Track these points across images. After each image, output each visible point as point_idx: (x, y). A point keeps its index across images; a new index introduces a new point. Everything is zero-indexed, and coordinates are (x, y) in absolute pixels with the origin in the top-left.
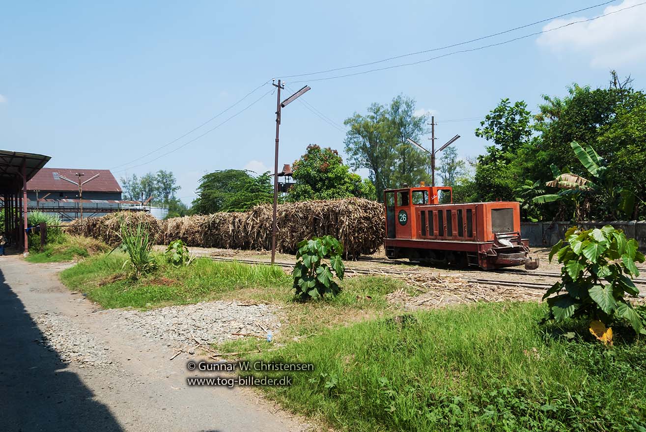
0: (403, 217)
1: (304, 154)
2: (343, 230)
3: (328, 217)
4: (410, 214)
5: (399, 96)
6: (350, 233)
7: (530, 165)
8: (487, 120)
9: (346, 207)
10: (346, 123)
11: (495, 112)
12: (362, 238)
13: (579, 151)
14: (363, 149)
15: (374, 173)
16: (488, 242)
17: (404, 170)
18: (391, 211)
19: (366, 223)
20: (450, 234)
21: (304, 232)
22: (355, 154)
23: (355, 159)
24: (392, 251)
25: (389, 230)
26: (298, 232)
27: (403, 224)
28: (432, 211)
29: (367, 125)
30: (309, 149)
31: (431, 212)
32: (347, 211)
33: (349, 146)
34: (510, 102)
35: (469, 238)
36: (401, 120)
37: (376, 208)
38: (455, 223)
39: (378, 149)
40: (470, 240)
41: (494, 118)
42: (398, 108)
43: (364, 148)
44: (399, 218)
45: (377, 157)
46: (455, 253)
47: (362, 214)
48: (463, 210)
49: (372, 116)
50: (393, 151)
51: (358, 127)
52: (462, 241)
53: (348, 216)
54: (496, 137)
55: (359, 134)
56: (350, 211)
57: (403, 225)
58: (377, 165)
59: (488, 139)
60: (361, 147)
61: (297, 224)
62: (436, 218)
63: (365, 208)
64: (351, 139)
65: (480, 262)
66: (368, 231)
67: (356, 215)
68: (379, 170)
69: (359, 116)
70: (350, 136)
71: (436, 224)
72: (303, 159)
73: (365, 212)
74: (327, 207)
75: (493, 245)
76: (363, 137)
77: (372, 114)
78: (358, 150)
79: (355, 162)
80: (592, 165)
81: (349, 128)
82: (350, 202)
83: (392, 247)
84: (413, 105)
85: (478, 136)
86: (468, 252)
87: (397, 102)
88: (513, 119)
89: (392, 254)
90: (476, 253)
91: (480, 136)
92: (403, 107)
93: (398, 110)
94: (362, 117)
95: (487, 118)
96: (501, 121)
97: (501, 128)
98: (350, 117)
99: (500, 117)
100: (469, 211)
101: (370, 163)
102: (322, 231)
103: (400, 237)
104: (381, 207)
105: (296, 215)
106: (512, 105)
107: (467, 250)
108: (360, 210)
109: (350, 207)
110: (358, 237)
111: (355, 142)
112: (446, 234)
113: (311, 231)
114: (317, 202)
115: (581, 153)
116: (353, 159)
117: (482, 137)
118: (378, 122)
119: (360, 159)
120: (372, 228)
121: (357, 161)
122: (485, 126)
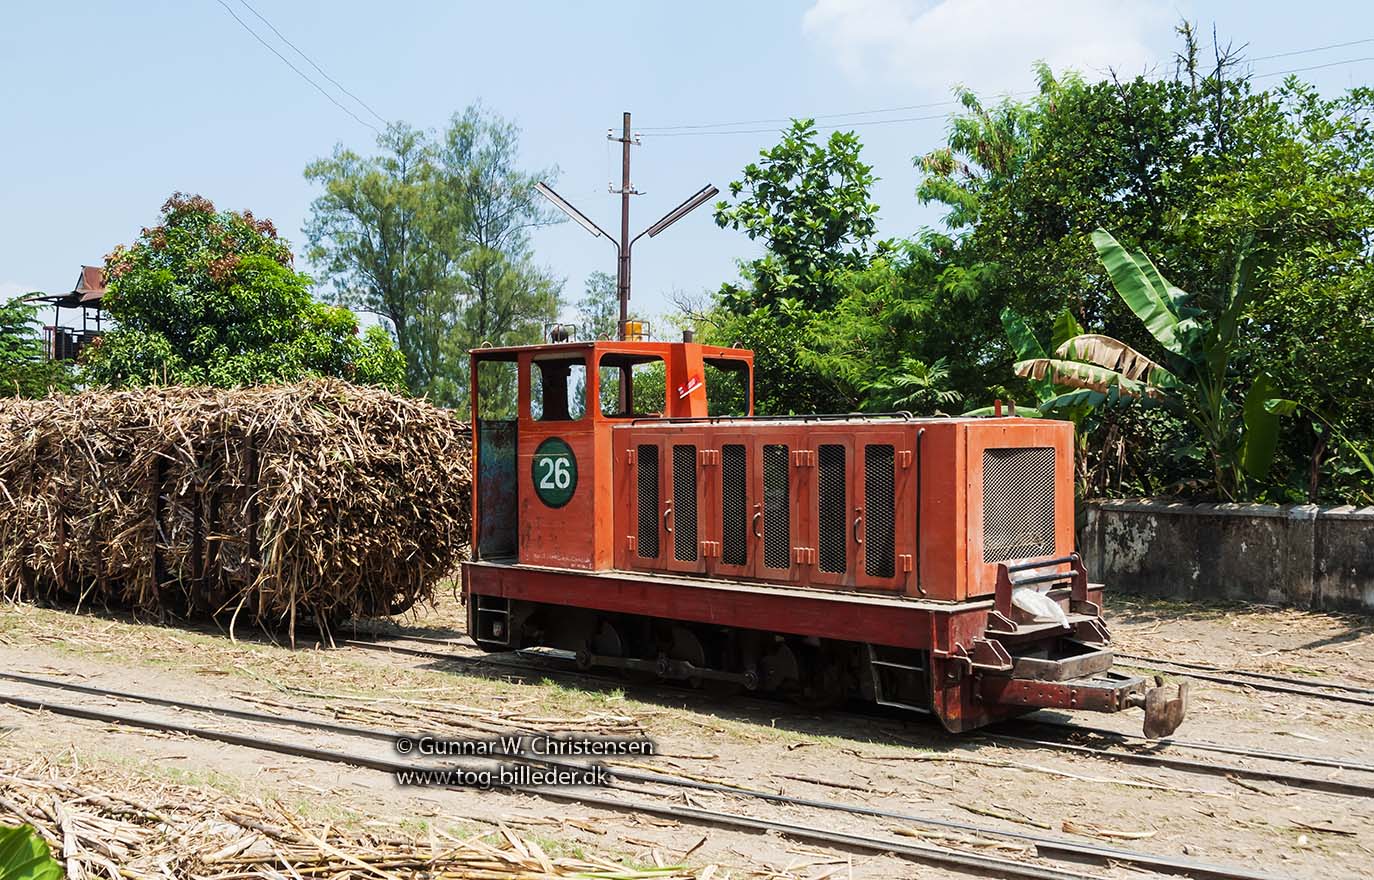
0: (557, 472)
1: (152, 226)
2: (278, 516)
3: (215, 455)
4: (590, 458)
5: (470, 109)
6: (311, 528)
7: (916, 308)
8: (749, 178)
9: (295, 418)
10: (309, 174)
11: (775, 156)
12: (360, 550)
13: (1119, 264)
14: (361, 256)
15: (394, 331)
16: (969, 600)
17: (482, 327)
18: (498, 440)
19: (382, 489)
20: (780, 555)
21: (112, 515)
22: (338, 267)
23: (336, 284)
24: (501, 618)
25: (487, 521)
26: (87, 512)
27: (556, 501)
28: (692, 449)
29: (376, 183)
30: (172, 210)
31: (686, 453)
32: (300, 437)
33: (319, 243)
34: (815, 132)
35: (876, 581)
36: (476, 180)
37: (424, 429)
38: (805, 509)
39: (408, 259)
40: (883, 591)
41: (769, 175)
42: (470, 144)
43: (364, 253)
44: (538, 473)
45: (402, 283)
46: (796, 642)
47: (367, 448)
48: (849, 453)
49: (389, 160)
50: (454, 270)
51: (347, 188)
52: (838, 588)
53: (303, 457)
54: (776, 231)
55: (352, 211)
56: (311, 437)
57: (557, 506)
58: (402, 304)
59: (752, 237)
60: (355, 250)
61: (88, 480)
62: (711, 479)
63: (381, 425)
64: (325, 223)
65: (937, 695)
66: (388, 521)
67: (337, 454)
68: (410, 321)
69: (350, 157)
70: (321, 214)
71: (708, 507)
72: (146, 243)
73: (380, 441)
74: (211, 415)
75: (993, 620)
76: (365, 219)
77: (391, 154)
78: (345, 256)
79: (335, 290)
80: (1160, 313)
81: (319, 189)
82: (314, 398)
83: (500, 602)
84: (514, 140)
85: (722, 224)
86: (876, 647)
87: (465, 127)
88: (823, 185)
89: (497, 630)
90: (919, 656)
91: (731, 223)
92: (482, 143)
93: (467, 148)
94: (358, 159)
95: (749, 173)
96: (790, 185)
97: (788, 209)
98: (322, 158)
99: (789, 171)
100: (879, 452)
101: (380, 298)
102: (189, 516)
103: (536, 556)
104: (444, 424)
105: (84, 446)
106: (822, 141)
107: (868, 640)
108: (357, 432)
109: (314, 416)
110: (343, 546)
111: (337, 232)
112: (758, 552)
113: (145, 514)
114: (176, 394)
115: (1125, 270)
116: (331, 282)
117: (736, 227)
118: (407, 181)
119: (351, 285)
120: (404, 508)
121: (341, 289)
122: (742, 197)
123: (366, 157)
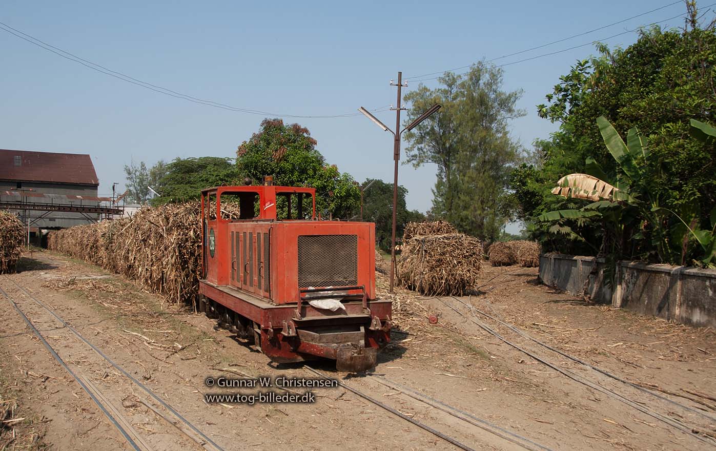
0: (212, 243)
4: (217, 237)
5: (480, 62)
14: (430, 136)
15: (445, 171)
22: (420, 142)
29: (438, 102)
35: (266, 294)
36: (482, 96)
38: (255, 259)
41: (566, 89)
42: (479, 80)
43: (432, 134)
48: (261, 235)
49: (445, 90)
51: (424, 105)
57: (213, 257)
58: (450, 159)
60: (427, 133)
68: (453, 167)
69: (425, 89)
75: (295, 314)
77: (445, 87)
78: (423, 136)
79: (418, 153)
81: (411, 105)
84: (501, 76)
85: (541, 115)
87: (477, 71)
92: (485, 78)
94: (429, 90)
101: (439, 156)
112: (248, 280)
116: (416, 149)
117: (546, 117)
118: (453, 99)
119: (425, 150)
123: (432, 89)
